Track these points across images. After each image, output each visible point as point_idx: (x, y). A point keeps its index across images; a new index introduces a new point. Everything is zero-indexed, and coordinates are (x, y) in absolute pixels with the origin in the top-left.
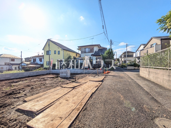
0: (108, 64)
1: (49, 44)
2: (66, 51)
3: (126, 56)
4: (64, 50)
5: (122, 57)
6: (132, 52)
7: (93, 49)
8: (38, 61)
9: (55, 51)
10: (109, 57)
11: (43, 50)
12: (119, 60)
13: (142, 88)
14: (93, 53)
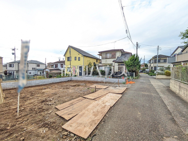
0: (132, 72)
1: (70, 52)
2: (86, 57)
3: (157, 61)
4: (84, 56)
5: (151, 62)
6: (165, 56)
7: (115, 54)
8: (59, 66)
9: (76, 58)
10: (133, 64)
11: (64, 56)
12: (148, 66)
13: (165, 106)
14: (115, 59)
